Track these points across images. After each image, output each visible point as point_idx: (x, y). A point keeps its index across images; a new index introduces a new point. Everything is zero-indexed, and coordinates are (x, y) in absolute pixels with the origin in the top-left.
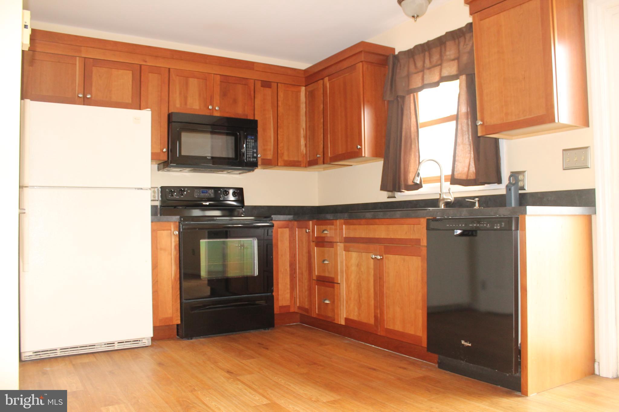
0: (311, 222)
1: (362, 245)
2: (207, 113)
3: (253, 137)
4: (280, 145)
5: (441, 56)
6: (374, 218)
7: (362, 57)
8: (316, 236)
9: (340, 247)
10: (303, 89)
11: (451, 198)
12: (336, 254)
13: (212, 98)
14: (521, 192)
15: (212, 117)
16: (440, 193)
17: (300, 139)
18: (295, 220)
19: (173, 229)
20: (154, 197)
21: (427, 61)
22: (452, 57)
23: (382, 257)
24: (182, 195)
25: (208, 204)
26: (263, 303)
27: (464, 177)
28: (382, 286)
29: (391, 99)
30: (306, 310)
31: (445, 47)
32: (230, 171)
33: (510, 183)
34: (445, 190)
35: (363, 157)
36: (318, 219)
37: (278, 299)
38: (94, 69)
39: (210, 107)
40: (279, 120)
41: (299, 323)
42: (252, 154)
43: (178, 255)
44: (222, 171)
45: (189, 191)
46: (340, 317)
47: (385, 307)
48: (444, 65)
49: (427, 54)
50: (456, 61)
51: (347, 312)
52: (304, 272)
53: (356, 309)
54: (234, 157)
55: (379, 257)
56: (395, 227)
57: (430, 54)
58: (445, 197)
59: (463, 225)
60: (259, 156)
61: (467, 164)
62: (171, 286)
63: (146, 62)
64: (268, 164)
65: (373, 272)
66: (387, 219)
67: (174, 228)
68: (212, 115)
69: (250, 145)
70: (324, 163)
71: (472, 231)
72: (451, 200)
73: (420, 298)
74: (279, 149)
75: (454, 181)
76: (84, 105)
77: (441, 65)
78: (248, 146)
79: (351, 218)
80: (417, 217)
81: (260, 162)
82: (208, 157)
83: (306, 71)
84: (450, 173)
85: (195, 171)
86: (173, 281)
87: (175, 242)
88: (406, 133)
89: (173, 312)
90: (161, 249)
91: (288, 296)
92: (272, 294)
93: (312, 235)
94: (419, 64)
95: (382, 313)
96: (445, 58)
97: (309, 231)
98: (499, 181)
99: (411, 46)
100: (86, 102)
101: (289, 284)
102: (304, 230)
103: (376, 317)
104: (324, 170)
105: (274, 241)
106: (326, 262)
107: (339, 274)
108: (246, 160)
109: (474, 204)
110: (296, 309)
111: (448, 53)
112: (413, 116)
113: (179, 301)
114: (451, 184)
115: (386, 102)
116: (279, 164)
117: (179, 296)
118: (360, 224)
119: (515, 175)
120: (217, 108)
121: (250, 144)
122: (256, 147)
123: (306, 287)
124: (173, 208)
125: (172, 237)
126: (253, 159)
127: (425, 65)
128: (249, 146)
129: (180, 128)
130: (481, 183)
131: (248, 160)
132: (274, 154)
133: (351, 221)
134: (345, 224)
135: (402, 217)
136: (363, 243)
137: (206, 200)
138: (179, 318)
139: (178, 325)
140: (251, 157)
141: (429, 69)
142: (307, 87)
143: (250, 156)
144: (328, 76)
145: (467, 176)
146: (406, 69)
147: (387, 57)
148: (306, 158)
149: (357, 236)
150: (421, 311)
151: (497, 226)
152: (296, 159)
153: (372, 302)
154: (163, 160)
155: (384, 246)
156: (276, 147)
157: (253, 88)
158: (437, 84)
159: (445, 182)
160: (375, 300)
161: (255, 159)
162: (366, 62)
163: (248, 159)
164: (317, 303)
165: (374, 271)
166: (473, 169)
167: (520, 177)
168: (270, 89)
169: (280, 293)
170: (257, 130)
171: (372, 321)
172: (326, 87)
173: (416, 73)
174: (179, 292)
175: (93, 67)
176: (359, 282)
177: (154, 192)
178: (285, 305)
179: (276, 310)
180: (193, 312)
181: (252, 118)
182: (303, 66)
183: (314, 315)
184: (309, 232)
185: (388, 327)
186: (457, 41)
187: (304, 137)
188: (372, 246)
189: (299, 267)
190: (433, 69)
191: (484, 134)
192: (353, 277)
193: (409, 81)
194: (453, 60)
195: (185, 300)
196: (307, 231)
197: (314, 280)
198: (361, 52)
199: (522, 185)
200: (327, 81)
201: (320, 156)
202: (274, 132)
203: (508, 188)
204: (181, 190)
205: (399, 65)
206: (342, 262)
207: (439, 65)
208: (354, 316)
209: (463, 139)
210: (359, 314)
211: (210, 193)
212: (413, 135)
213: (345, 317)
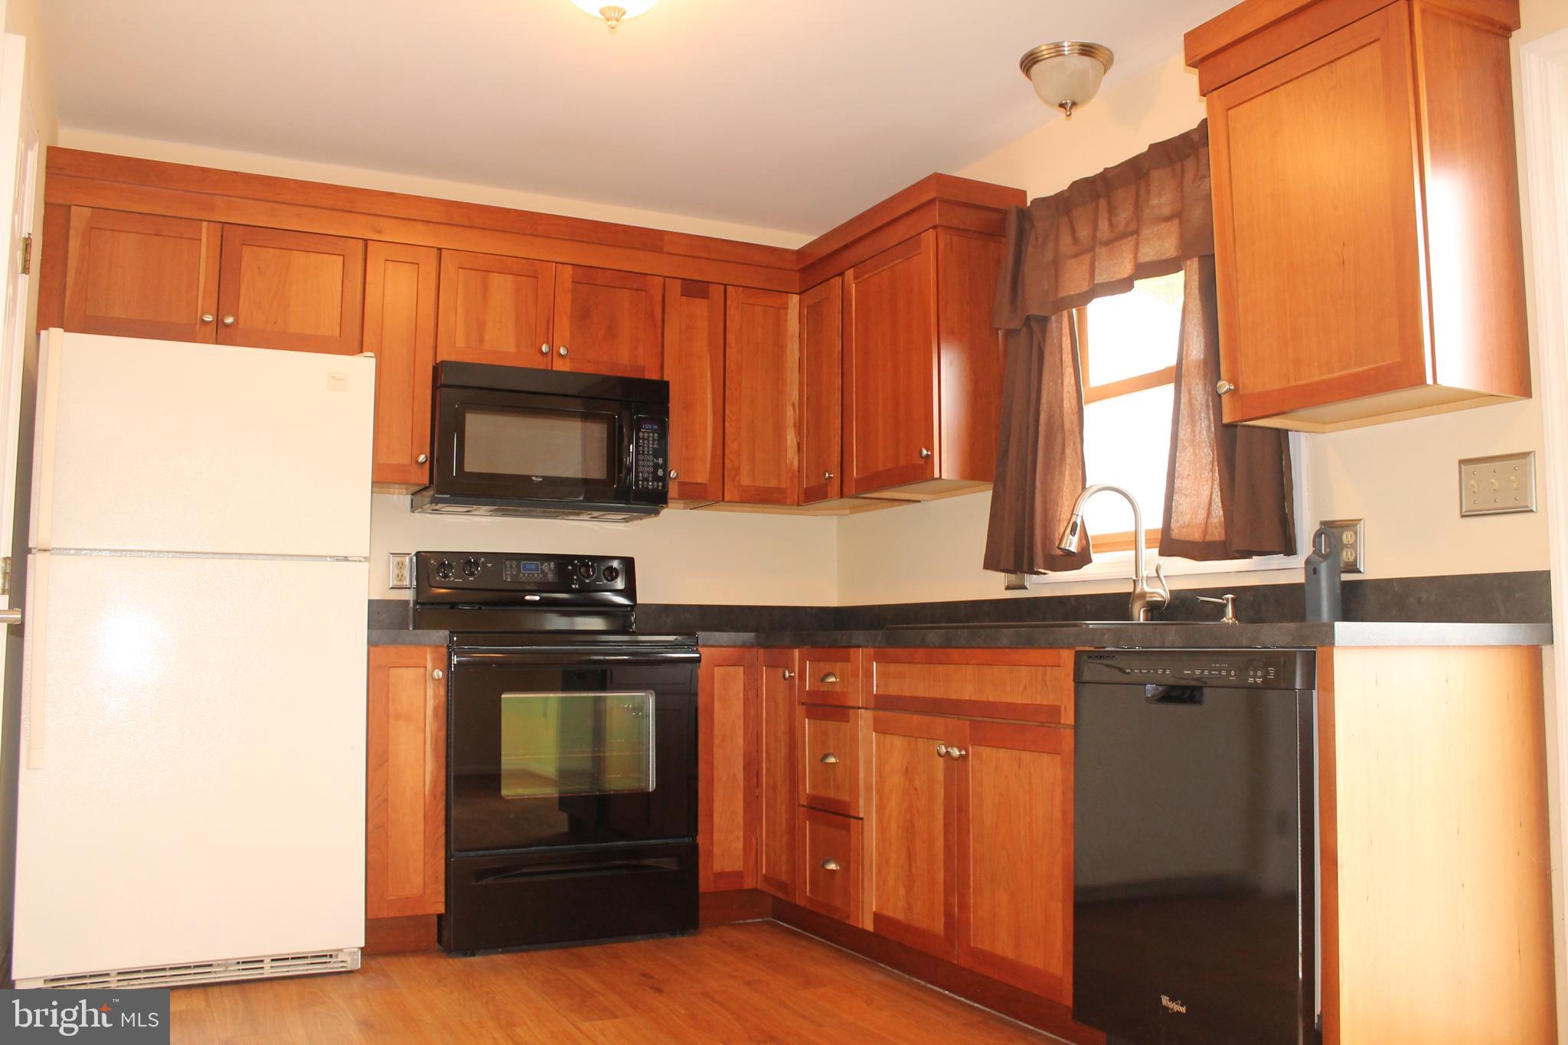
0: (796, 652)
1: (917, 720)
2: (538, 364)
3: (655, 427)
4: (732, 446)
5: (1137, 207)
6: (948, 644)
7: (935, 216)
8: (807, 689)
9: (865, 719)
10: (795, 299)
11: (1160, 592)
12: (854, 739)
13: (550, 323)
14: (1345, 577)
15: (549, 373)
16: (1134, 578)
17: (786, 431)
18: (761, 645)
19: (429, 666)
20: (400, 577)
21: (1103, 224)
22: (1166, 211)
23: (963, 753)
24: (472, 574)
25: (537, 598)
26: (668, 864)
27: (1197, 536)
28: (964, 832)
29: (1014, 325)
30: (782, 886)
31: (1148, 184)
32: (596, 514)
33: (1317, 551)
34: (1146, 571)
35: (937, 479)
36: (814, 645)
37: (710, 854)
38: (247, 253)
39: (544, 348)
40: (727, 382)
41: (771, 919)
42: (651, 470)
43: (444, 732)
44: (578, 514)
45: (489, 565)
46: (863, 908)
47: (972, 889)
48: (1146, 232)
49: (1103, 203)
50: (1176, 221)
51: (879, 898)
52: (779, 785)
53: (902, 891)
54: (605, 477)
55: (956, 752)
56: (998, 671)
57: (1109, 203)
58: (1147, 589)
59: (1168, 672)
60: (673, 474)
61: (1205, 500)
62: (421, 814)
63: (379, 232)
64: (697, 496)
65: (943, 791)
66: (979, 647)
67: (434, 661)
68: (550, 368)
69: (648, 447)
70: (842, 495)
71: (1193, 688)
72: (1163, 597)
73: (1058, 870)
74: (726, 457)
75: (1170, 545)
76: (217, 344)
77: (1136, 232)
78: (641, 448)
79: (892, 642)
80: (1053, 645)
81: (673, 490)
82: (534, 478)
83: (800, 253)
84: (1158, 523)
85: (506, 513)
86: (427, 800)
87: (435, 697)
88: (1050, 418)
89: (424, 881)
90: (398, 717)
91: (739, 845)
92: (695, 839)
93: (799, 685)
94: (1084, 233)
95: (964, 906)
96: (1147, 213)
97: (793, 675)
98: (1289, 549)
99: (1064, 185)
100: (222, 334)
101: (742, 815)
102: (780, 670)
103: (948, 914)
104: (851, 513)
105: (702, 701)
106: (832, 760)
107: (862, 792)
108: (637, 484)
109: (1220, 610)
110: (759, 884)
111: (1154, 202)
112: (1069, 371)
113: (442, 854)
114: (1161, 554)
115: (1000, 332)
116: (726, 499)
117: (443, 840)
118: (911, 662)
119: (1331, 532)
120: (562, 351)
121: (648, 444)
122: (662, 451)
123: (784, 826)
124: (448, 607)
125: (428, 685)
126: (655, 483)
127: (1099, 235)
128: (646, 449)
129: (461, 403)
130: (1238, 551)
131: (643, 486)
132: (712, 472)
133: (891, 651)
134: (879, 658)
135: (1013, 646)
136: (918, 712)
137: (535, 588)
138: (442, 898)
139: (440, 916)
140: (650, 479)
141: (1108, 243)
142: (804, 296)
143: (646, 475)
144: (852, 267)
145: (1205, 532)
146: (1050, 246)
147: (1004, 213)
148: (800, 482)
149: (906, 693)
150: (1060, 905)
151: (1255, 677)
152: (772, 484)
153: (940, 875)
154: (418, 485)
155: (970, 720)
156: (719, 453)
157: (659, 298)
158: (1125, 285)
159: (1147, 548)
160: (946, 869)
161: (660, 484)
162: (946, 228)
163: (640, 483)
164: (810, 869)
165: (946, 789)
166: (1218, 512)
167: (1347, 537)
168: (705, 301)
169: (715, 837)
170: (668, 408)
171: (939, 927)
172: (850, 293)
173: (1075, 256)
174: (442, 831)
175: (244, 247)
176: (908, 817)
177: (400, 566)
178: (728, 869)
179: (705, 884)
180: (480, 883)
181: (655, 377)
182: (794, 240)
183: (800, 902)
184: (790, 676)
185: (980, 946)
186: (1178, 167)
187: (795, 425)
188: (939, 723)
189: (768, 770)
190: (1116, 244)
191: (1238, 418)
192: (894, 804)
193: (1057, 278)
194: (1167, 219)
195: (456, 851)
196: (787, 675)
197: (803, 806)
198: (932, 201)
199: (1351, 559)
200: (852, 278)
201: (832, 475)
202: (714, 413)
203: (1311, 568)
204: (469, 561)
205: (1032, 236)
206: (869, 762)
207: (1131, 234)
208: (896, 911)
209: (1193, 431)
210: (909, 906)
211: (546, 571)
212: (1069, 419)
213: (874, 910)
